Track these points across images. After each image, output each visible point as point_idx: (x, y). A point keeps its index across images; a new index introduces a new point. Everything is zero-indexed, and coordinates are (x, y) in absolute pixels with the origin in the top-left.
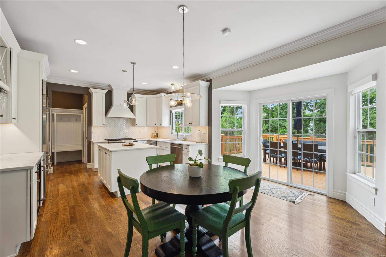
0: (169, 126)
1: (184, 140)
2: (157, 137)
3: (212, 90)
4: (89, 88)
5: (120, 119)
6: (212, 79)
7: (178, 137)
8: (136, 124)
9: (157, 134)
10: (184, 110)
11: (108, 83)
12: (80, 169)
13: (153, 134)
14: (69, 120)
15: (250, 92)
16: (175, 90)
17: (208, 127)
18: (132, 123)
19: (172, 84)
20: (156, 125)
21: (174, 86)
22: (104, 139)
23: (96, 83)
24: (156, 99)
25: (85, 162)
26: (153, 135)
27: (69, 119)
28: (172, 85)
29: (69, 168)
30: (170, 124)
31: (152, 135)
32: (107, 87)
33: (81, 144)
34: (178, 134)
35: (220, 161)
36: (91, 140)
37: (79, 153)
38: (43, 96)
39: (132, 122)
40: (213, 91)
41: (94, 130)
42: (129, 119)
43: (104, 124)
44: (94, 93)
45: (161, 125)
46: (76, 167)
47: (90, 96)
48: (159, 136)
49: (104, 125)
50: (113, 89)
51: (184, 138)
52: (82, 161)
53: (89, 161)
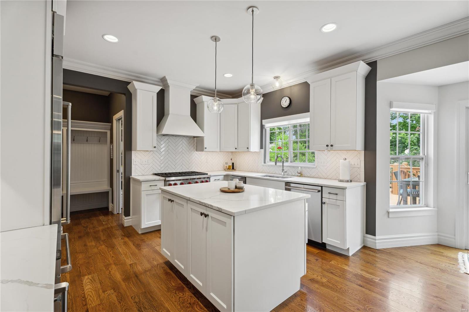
0: (259, 151)
1: (300, 175)
2: (233, 168)
3: (377, 82)
4: (129, 83)
5: (178, 138)
6: (376, 61)
7: (283, 170)
8: (205, 147)
9: (233, 164)
10: (309, 121)
11: (162, 76)
12: (112, 227)
13: (227, 163)
14: (87, 141)
15: (441, 88)
16: (281, 87)
17: (364, 151)
18: (195, 146)
19: (276, 78)
20: (236, 149)
21: (279, 80)
22: (152, 173)
23: (141, 74)
24: (237, 105)
25: (115, 213)
26: (226, 165)
27: (87, 139)
28: (275, 80)
29: (91, 226)
30: (261, 148)
31: (224, 166)
32: (158, 82)
33: (106, 180)
34: (284, 165)
35: (390, 216)
36: (131, 175)
37: (105, 195)
38: (54, 58)
39: (196, 144)
40: (380, 84)
41: (136, 158)
42: (192, 139)
43: (155, 147)
44: (138, 91)
45: (248, 148)
46: (104, 223)
47: (129, 96)
48: (236, 167)
49: (155, 149)
50: (169, 86)
51: (299, 172)
52: (108, 209)
53: (127, 213)
